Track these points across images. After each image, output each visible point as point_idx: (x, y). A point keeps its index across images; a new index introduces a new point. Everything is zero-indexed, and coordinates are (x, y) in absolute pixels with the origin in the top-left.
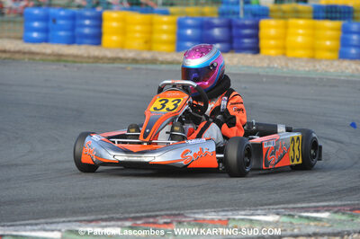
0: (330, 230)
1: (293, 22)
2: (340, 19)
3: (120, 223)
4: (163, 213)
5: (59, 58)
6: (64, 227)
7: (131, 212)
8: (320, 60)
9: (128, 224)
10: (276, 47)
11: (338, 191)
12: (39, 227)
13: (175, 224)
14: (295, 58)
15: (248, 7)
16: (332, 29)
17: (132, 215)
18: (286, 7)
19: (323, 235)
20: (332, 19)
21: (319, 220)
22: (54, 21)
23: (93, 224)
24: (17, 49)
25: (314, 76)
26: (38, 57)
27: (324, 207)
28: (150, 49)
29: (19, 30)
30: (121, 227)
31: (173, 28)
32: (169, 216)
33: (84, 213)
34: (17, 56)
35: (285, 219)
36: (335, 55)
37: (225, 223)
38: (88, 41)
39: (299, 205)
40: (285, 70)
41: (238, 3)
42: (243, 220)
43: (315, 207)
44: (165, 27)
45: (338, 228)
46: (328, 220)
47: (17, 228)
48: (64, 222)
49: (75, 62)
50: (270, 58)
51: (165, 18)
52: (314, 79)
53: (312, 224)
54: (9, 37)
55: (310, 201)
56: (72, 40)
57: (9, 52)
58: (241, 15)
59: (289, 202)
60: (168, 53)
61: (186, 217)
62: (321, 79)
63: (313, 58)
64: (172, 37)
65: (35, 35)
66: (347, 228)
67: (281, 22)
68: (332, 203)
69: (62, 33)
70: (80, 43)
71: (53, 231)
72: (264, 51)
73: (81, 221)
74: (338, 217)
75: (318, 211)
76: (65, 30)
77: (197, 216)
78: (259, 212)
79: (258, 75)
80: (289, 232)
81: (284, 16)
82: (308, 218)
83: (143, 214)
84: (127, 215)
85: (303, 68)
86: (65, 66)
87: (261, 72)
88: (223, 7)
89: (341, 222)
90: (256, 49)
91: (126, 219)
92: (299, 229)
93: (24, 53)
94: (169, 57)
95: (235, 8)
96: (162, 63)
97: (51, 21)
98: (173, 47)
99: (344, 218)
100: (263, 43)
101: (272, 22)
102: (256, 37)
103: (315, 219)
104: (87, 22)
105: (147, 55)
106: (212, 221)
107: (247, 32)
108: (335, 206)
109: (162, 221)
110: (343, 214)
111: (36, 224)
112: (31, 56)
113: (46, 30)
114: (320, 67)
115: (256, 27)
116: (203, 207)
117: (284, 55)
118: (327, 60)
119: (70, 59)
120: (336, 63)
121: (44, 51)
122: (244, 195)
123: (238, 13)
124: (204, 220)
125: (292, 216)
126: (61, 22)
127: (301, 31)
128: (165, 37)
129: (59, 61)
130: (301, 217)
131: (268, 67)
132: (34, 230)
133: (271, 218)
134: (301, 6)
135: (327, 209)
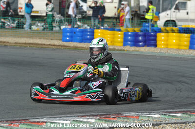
0: (181, 121)
1: (171, 34)
2: (190, 33)
3: (94, 117)
4: (113, 113)
5: (76, 48)
6: (71, 119)
7: (100, 112)
8: (181, 50)
9: (98, 118)
10: (164, 44)
11: (185, 104)
12: (61, 119)
13: (117, 118)
14: (171, 49)
15: (153, 28)
16: (186, 37)
17: (100, 114)
18: (168, 28)
19: (178, 123)
20: (186, 33)
21: (177, 117)
22: (75, 33)
23: (84, 117)
24: (59, 44)
25: (178, 56)
26: (67, 48)
27: (179, 111)
28: (113, 45)
29: (61, 36)
30: (95, 119)
31: (123, 36)
32: (115, 114)
33: (81, 112)
34: (59, 47)
35: (162, 116)
36: (187, 48)
37: (138, 118)
38: (88, 41)
39: (169, 110)
40: (166, 54)
41: (148, 27)
42: (145, 116)
43: (175, 111)
44: (120, 36)
45: (184, 121)
46: (180, 117)
47: (53, 119)
48: (72, 116)
49: (82, 50)
50: (161, 49)
51: (120, 32)
52: (178, 58)
53: (174, 118)
54: (56, 39)
55: (174, 108)
56: (82, 41)
57: (56, 45)
58: (150, 32)
59: (165, 109)
60: (120, 46)
61: (122, 115)
62: (181, 58)
63: (179, 49)
64: (122, 40)
65: (68, 38)
66: (188, 120)
67: (166, 34)
68: (182, 110)
69: (78, 38)
70: (85, 42)
71: (67, 120)
72: (158, 46)
73: (79, 116)
74: (185, 116)
75: (176, 113)
76: (79, 37)
77: (127, 115)
78: (152, 113)
79: (156, 56)
80: (164, 122)
81: (167, 32)
82: (172, 116)
83: (105, 114)
84: (98, 114)
85: (174, 53)
86: (78, 51)
87: (157, 54)
88: (143, 28)
89: (186, 118)
90: (156, 45)
91: (97, 116)
92: (168, 121)
93: (62, 46)
94: (120, 48)
95: (147, 28)
96: (117, 50)
97: (73, 33)
98: (122, 44)
99: (187, 116)
100: (158, 43)
101: (163, 34)
102: (156, 40)
103: (175, 117)
104: (89, 34)
105: (111, 47)
106: (133, 116)
107: (152, 38)
108: (183, 111)
109: (112, 117)
110: (187, 114)
111: (61, 117)
112: (65, 47)
113: (71, 37)
114: (181, 53)
115: (156, 36)
116: (130, 111)
117: (167, 47)
118: (184, 50)
119: (80, 48)
120: (187, 51)
121: (70, 45)
122: (147, 106)
123: (149, 31)
124: (129, 116)
125: (166, 115)
126: (78, 33)
127: (174, 38)
128: (119, 40)
129: (75, 49)
130: (169, 115)
131: (160, 53)
132: (59, 120)
133: (157, 116)
134: (174, 28)
135: (180, 112)
